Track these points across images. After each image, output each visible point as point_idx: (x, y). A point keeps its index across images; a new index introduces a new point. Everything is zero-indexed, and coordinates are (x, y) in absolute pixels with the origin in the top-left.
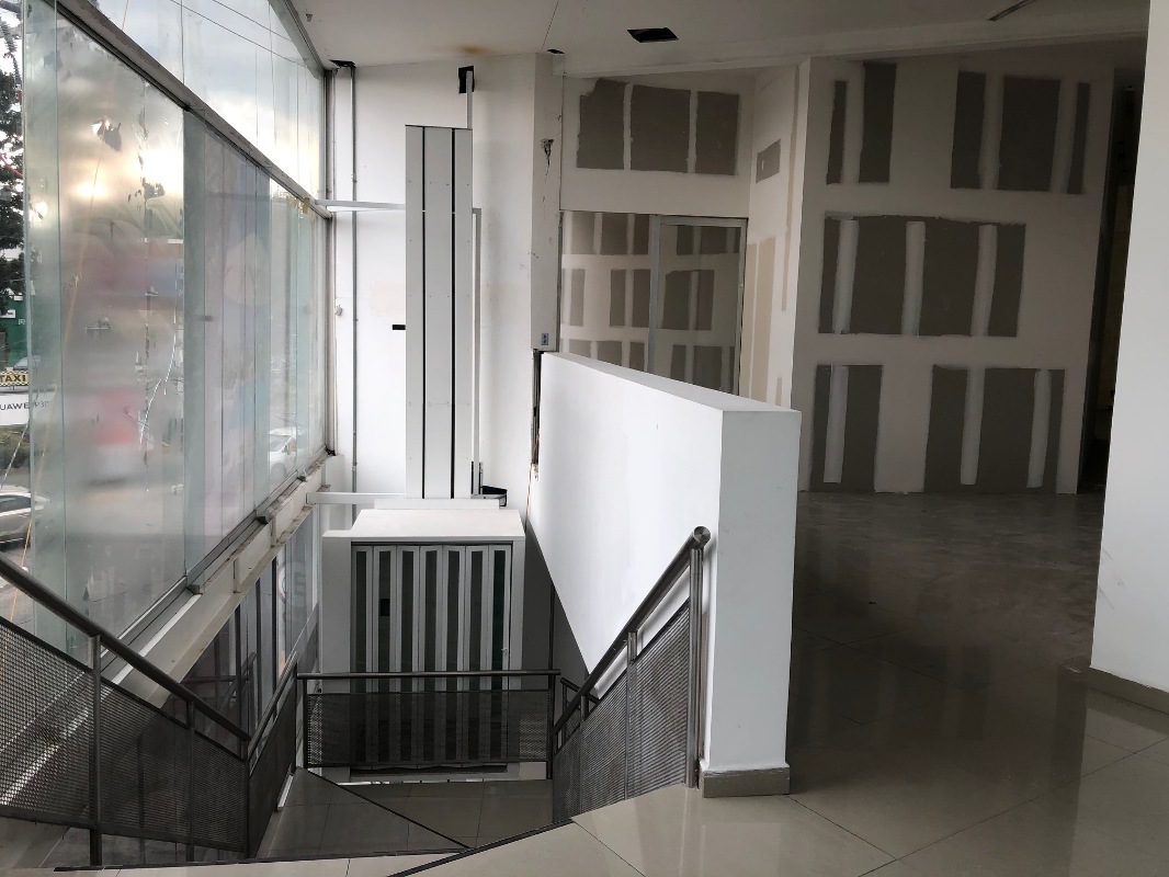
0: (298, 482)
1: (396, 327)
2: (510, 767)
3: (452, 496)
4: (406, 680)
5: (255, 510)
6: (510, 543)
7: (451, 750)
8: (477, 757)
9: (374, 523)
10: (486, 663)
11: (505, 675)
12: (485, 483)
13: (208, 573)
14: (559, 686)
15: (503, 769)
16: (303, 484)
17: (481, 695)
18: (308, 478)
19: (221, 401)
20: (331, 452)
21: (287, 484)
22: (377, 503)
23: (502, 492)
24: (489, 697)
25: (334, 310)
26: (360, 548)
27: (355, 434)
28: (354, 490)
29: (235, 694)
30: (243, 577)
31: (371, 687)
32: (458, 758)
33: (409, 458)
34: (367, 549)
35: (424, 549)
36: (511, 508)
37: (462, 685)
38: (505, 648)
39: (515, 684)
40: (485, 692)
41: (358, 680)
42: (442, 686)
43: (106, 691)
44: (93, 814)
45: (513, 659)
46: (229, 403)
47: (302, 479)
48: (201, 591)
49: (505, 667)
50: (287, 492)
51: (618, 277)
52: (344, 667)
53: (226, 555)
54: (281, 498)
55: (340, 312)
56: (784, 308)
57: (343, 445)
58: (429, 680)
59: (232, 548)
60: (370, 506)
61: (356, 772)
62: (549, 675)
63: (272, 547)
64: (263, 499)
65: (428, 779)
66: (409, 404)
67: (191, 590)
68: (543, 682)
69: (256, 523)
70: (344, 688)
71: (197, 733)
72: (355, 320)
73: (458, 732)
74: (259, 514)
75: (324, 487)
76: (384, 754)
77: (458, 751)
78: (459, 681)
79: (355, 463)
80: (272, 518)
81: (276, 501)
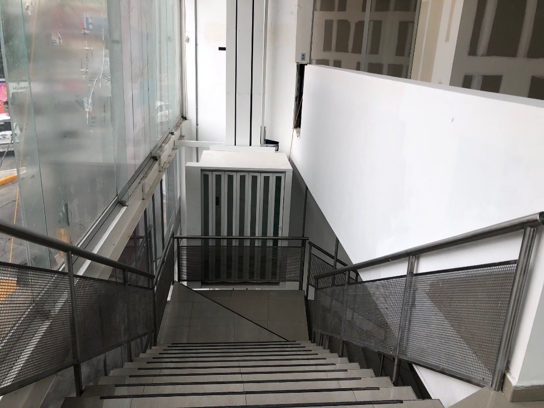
0: (170, 135)
1: (221, 49)
2: (281, 283)
3: (250, 145)
4: (229, 240)
5: (151, 153)
6: (284, 172)
7: (252, 274)
8: (265, 278)
9: (212, 159)
10: (270, 232)
11: (280, 239)
12: (268, 138)
13: (130, 191)
14: (307, 246)
15: (277, 284)
16: (173, 136)
17: (268, 249)
18: (175, 133)
19: (132, 91)
20: (184, 118)
21: (165, 136)
22: (211, 146)
23: (276, 143)
24: (271, 249)
25: (184, 39)
26: (205, 173)
27: (197, 109)
28: (197, 140)
29: (145, 245)
30: (147, 189)
31: (212, 243)
32: (255, 278)
33: (227, 124)
34: (210, 174)
35: (239, 174)
36: (281, 152)
37: (257, 243)
38: (280, 225)
39: (285, 244)
40: (269, 247)
41: (205, 239)
42: (247, 243)
43: (76, 281)
44: (75, 356)
45: (284, 231)
46: (136, 92)
47: (172, 134)
48: (127, 204)
49: (280, 235)
50: (165, 141)
51: (328, 24)
52: (198, 232)
53: (138, 180)
54: (163, 145)
55: (188, 40)
56: (447, 40)
57: (191, 114)
58: (241, 240)
59: (141, 176)
60: (208, 149)
61: (204, 284)
62: (302, 239)
63: (160, 171)
64: (154, 146)
65: (237, 288)
66: (228, 93)
67: (121, 203)
68: (299, 243)
69: (152, 160)
70: (198, 243)
71: (129, 285)
72: (196, 45)
73: (255, 266)
74: (154, 155)
75: (182, 137)
76: (218, 275)
77: (255, 275)
78: (256, 241)
79: (197, 125)
80: (160, 157)
81: (161, 146)
